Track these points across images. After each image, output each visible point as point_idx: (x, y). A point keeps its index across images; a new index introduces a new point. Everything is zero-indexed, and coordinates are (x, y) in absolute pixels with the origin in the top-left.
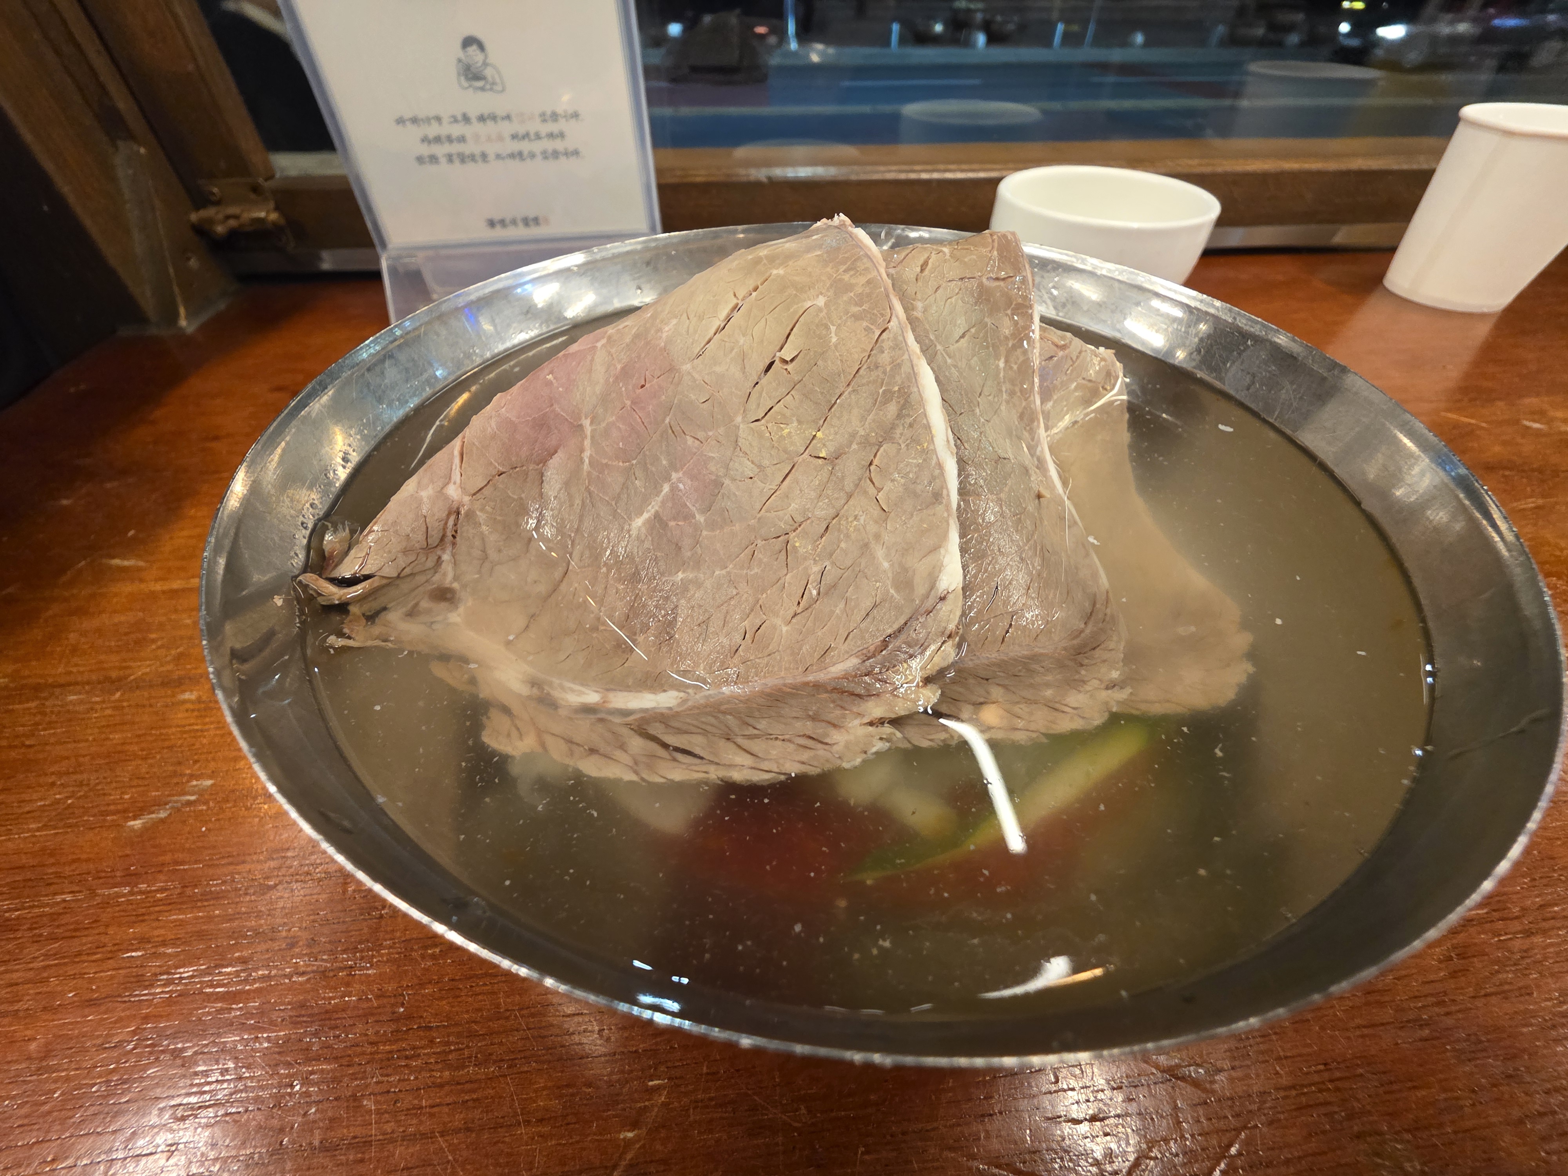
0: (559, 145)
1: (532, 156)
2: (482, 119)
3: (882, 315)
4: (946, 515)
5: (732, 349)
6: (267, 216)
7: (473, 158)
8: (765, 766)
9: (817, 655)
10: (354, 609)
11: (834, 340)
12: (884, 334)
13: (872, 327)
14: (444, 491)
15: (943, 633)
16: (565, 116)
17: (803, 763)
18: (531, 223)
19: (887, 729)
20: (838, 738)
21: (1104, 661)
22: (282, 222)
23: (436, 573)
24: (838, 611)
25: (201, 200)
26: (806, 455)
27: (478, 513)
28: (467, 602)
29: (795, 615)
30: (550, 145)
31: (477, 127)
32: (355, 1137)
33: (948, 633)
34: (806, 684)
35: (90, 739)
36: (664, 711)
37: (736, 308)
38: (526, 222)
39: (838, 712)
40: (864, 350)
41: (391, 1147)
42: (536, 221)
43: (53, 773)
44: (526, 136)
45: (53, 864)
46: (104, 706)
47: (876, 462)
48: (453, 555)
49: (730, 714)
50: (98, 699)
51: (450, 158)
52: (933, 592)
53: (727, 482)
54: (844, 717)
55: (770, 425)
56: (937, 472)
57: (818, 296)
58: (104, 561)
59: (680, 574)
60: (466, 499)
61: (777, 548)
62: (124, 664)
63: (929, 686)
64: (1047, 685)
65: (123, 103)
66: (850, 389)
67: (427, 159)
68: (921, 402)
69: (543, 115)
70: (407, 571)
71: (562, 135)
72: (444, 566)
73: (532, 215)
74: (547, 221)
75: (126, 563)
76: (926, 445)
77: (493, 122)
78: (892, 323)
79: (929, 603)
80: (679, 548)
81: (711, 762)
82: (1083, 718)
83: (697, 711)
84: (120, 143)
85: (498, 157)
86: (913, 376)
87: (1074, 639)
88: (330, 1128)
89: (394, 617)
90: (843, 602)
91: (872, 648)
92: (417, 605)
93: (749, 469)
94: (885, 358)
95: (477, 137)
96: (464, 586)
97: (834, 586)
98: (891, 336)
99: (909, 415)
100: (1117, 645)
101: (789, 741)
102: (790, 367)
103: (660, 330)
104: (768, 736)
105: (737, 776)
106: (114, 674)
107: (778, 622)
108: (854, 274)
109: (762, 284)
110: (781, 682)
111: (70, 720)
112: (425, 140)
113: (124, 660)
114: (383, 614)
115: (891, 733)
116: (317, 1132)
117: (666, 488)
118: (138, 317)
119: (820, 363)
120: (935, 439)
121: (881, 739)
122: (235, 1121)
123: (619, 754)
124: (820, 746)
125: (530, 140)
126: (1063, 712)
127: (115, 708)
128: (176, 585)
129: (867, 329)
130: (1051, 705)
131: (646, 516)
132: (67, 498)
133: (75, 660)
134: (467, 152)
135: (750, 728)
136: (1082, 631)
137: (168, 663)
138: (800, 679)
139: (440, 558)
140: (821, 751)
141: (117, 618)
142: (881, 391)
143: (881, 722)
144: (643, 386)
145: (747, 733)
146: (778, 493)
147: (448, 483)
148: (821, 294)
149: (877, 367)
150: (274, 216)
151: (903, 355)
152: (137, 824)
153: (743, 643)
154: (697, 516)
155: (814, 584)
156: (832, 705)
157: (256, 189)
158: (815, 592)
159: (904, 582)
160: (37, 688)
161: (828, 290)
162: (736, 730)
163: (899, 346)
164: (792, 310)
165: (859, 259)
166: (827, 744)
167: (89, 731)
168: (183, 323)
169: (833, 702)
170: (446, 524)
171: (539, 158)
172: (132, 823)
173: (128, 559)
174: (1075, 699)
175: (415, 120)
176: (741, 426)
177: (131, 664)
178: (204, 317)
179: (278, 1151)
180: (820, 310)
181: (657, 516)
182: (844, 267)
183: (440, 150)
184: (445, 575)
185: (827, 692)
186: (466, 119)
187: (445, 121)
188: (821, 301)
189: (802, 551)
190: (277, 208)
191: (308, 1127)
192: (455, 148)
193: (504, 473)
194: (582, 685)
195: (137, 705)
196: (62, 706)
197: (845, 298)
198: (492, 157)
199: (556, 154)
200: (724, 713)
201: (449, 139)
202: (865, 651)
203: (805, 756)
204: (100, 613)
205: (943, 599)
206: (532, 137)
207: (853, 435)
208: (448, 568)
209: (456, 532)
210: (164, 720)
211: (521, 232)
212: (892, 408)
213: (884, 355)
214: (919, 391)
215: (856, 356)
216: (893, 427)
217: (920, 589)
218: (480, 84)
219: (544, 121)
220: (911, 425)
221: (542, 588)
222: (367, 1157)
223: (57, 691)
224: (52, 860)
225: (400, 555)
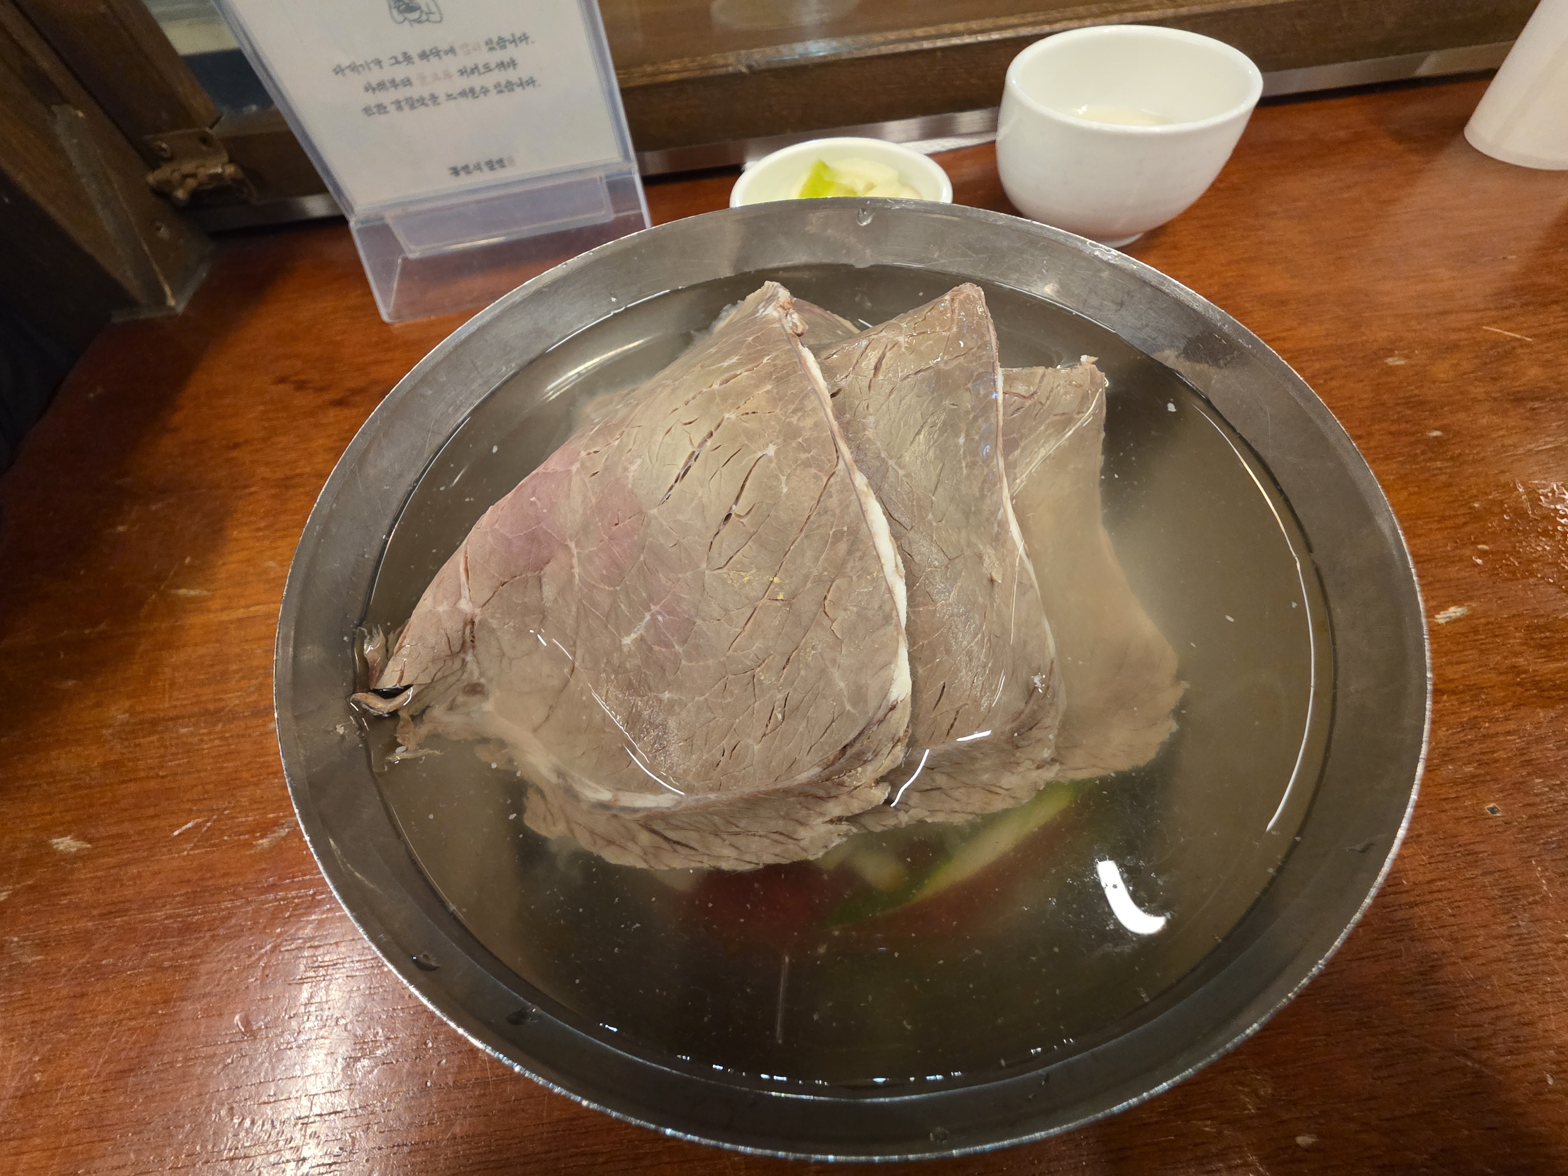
0: (512, 75)
1: (485, 91)
2: (424, 56)
3: (829, 461)
4: (895, 633)
5: (693, 500)
6: (224, 171)
7: (422, 101)
8: (747, 858)
9: (784, 768)
10: (403, 714)
11: (785, 490)
12: (832, 479)
13: (820, 474)
14: (458, 606)
15: (893, 739)
16: (514, 41)
17: (777, 855)
18: (496, 166)
19: (844, 827)
20: (804, 834)
21: (1039, 741)
22: (240, 175)
23: (463, 672)
24: (801, 729)
25: (154, 160)
26: (765, 600)
27: (490, 620)
28: (495, 694)
29: (764, 735)
30: (501, 77)
31: (420, 66)
32: (477, 1079)
33: (896, 738)
34: (778, 790)
35: (209, 768)
36: (664, 810)
37: (694, 457)
38: (491, 165)
39: (804, 812)
40: (813, 498)
41: (503, 1085)
42: (501, 162)
43: (188, 801)
44: (474, 70)
45: (211, 878)
46: (212, 737)
47: (829, 597)
48: (475, 656)
49: (716, 815)
50: (205, 731)
51: (398, 105)
52: (885, 701)
53: (699, 622)
54: (809, 816)
55: (731, 573)
56: (887, 596)
57: (768, 445)
58: (173, 591)
59: (667, 692)
60: (478, 611)
61: (745, 681)
62: (217, 697)
63: (881, 784)
64: (986, 770)
65: (46, 63)
66: (803, 535)
67: (375, 110)
68: (871, 535)
69: (489, 42)
70: (439, 675)
71: (513, 63)
72: (469, 665)
73: (495, 158)
74: (512, 161)
75: (192, 593)
76: (875, 575)
77: (437, 58)
78: (839, 467)
79: (880, 714)
80: (664, 670)
81: (704, 854)
82: (1014, 798)
83: (689, 812)
84: (55, 108)
85: (449, 97)
86: (863, 514)
87: (1013, 721)
88: (459, 1073)
89: (438, 712)
90: (806, 719)
91: (831, 758)
92: (454, 700)
93: (717, 612)
94: (833, 502)
95: (422, 78)
96: (490, 680)
97: (798, 708)
98: (839, 479)
99: (858, 550)
100: (1052, 719)
101: (765, 836)
102: (744, 520)
103: (626, 469)
104: (747, 833)
105: (725, 866)
106: (211, 707)
107: (750, 741)
108: (803, 415)
109: (716, 430)
110: (756, 790)
111: (188, 751)
112: (368, 88)
113: (215, 693)
114: (428, 710)
115: (847, 830)
116: (449, 1076)
117: (648, 617)
118: (124, 299)
119: (772, 513)
120: (884, 567)
121: (839, 835)
122: (390, 1068)
123: (630, 845)
124: (790, 841)
125: (480, 74)
126: (997, 793)
127: (221, 738)
128: (240, 613)
129: (816, 477)
130: (988, 788)
131: (633, 636)
132: (122, 524)
133: (175, 694)
134: (416, 96)
135: (734, 827)
136: (1022, 712)
137: (252, 693)
138: (771, 787)
139: (463, 660)
140: (791, 846)
141: (201, 650)
142: (831, 533)
143: (840, 820)
144: (616, 524)
145: (730, 830)
146: (743, 634)
147: (459, 599)
148: (771, 442)
149: (826, 512)
150: (230, 170)
151: (851, 495)
152: (265, 842)
153: (722, 759)
154: (676, 647)
155: (779, 709)
156: (799, 807)
157: (205, 140)
158: (780, 716)
159: (859, 696)
160: (154, 723)
161: (778, 438)
162: (722, 827)
163: (849, 487)
164: (744, 463)
165: (806, 396)
166: (795, 839)
167: (206, 761)
168: (171, 302)
169: (800, 803)
170: (464, 633)
171: (493, 92)
172: (260, 841)
173: (193, 589)
174: (1009, 780)
175: (353, 68)
176: (707, 572)
177: (222, 696)
178: (189, 292)
179: (424, 1089)
180: (770, 460)
181: (642, 639)
182: (792, 407)
183: (387, 97)
184: (471, 673)
185: (794, 796)
186: (407, 58)
187: (385, 64)
188: (771, 451)
189: (767, 682)
190: (231, 161)
191: (443, 1072)
192: (402, 93)
193: (505, 583)
194: (597, 783)
195: (238, 736)
196: (177, 738)
197: (794, 444)
198: (442, 98)
199: (510, 86)
200: (711, 814)
201: (394, 84)
202: (825, 761)
203: (778, 849)
204: (184, 646)
205: (893, 708)
206: (482, 70)
207: (806, 577)
208: (472, 665)
209: (473, 637)
210: (262, 748)
211: (486, 177)
212: (843, 547)
213: (831, 500)
214: (868, 527)
215: (806, 504)
216: (844, 562)
217: (873, 703)
218: (415, 15)
219: (491, 49)
220: (861, 558)
221: (555, 682)
222: (487, 1092)
223: (170, 724)
224: (209, 875)
225: (430, 664)
